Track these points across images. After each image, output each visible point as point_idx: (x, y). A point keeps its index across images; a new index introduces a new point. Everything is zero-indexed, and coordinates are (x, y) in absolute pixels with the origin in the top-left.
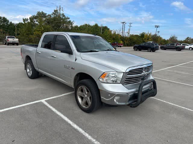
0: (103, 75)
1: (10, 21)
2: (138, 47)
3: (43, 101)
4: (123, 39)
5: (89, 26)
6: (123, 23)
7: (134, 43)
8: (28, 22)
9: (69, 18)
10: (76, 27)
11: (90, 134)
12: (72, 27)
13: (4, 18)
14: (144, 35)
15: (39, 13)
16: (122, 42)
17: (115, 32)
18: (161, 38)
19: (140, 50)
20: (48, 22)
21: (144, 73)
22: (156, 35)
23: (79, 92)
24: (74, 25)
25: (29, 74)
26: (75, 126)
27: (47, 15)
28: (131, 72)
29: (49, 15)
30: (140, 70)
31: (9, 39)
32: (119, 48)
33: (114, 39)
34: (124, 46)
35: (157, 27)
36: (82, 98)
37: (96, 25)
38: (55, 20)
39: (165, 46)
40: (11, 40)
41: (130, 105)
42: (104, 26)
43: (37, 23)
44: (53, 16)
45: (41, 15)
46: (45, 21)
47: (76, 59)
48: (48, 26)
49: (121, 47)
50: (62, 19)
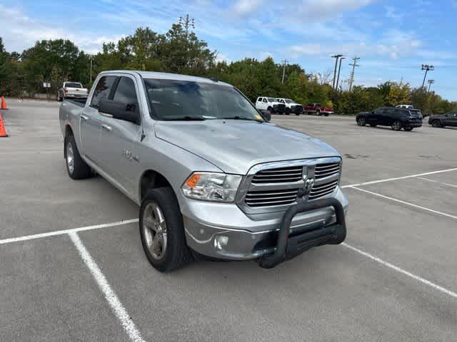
1: (80, 50)
2: (369, 116)
3: (73, 233)
4: (334, 95)
5: (256, 63)
6: (337, 57)
7: (363, 107)
8: (115, 53)
9: (205, 44)
10: (222, 65)
11: (138, 326)
12: (210, 64)
13: (68, 42)
14: (389, 87)
15: (140, 32)
16: (330, 104)
17: (316, 79)
18: (435, 98)
19: (373, 125)
20: (159, 53)
21: (305, 180)
22: (422, 89)
23: (148, 219)
24: (216, 61)
25: (71, 168)
26: (114, 302)
27: (157, 35)
28: (262, 176)
29: (160, 36)
31: (68, 89)
32: (323, 117)
33: (311, 95)
34: (337, 111)
35: (428, 68)
36: (154, 233)
37: (269, 61)
38: (173, 49)
39: (442, 117)
40: (71, 91)
42: (291, 64)
43: (134, 54)
44: (168, 39)
45: (144, 36)
46: (152, 49)
47: (143, 137)
48: (157, 62)
49: (327, 115)
50: (191, 46)
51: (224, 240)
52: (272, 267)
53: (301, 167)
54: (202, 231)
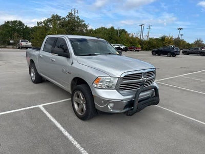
0: (97, 79)
1: (25, 25)
2: (157, 51)
3: (41, 106)
4: (141, 42)
5: (106, 29)
6: (142, 25)
7: (154, 47)
8: (42, 26)
9: (84, 21)
10: (91, 30)
11: (79, 143)
12: (86, 30)
13: (20, 22)
14: (164, 38)
15: (53, 16)
16: (140, 46)
17: (133, 35)
18: (184, 42)
19: (159, 55)
20: (63, 26)
21: (143, 79)
22: (178, 38)
23: (75, 98)
24: (89, 29)
25: (33, 78)
26: (66, 134)
27: (61, 18)
29: (63, 18)
30: (138, 76)
31: (22, 43)
32: (137, 52)
33: (131, 43)
34: (143, 49)
35: (180, 29)
36: (78, 104)
37: (112, 28)
38: (69, 23)
39: (188, 50)
40: (24, 44)
41: (127, 114)
42: (121, 29)
43: (51, 26)
44: (67, 19)
45: (56, 18)
46: (59, 24)
47: (72, 63)
48: (62, 30)
49: (138, 51)
50: (77, 22)
51: (112, 105)
52: (132, 115)
53: (141, 73)
54: (103, 102)
